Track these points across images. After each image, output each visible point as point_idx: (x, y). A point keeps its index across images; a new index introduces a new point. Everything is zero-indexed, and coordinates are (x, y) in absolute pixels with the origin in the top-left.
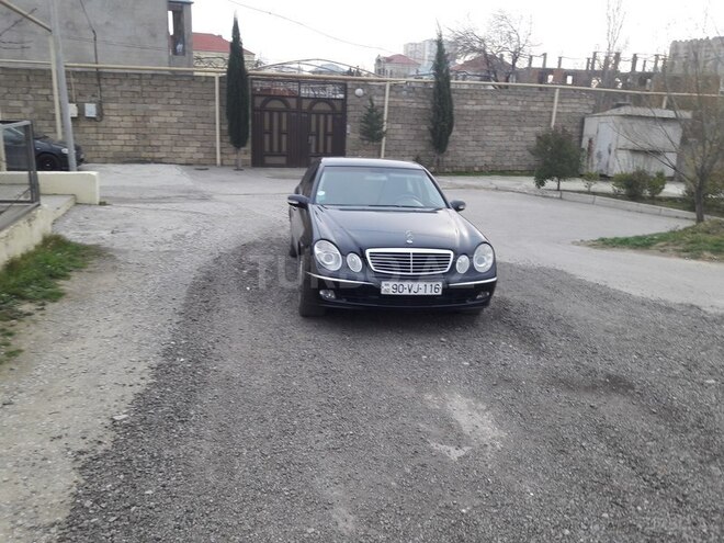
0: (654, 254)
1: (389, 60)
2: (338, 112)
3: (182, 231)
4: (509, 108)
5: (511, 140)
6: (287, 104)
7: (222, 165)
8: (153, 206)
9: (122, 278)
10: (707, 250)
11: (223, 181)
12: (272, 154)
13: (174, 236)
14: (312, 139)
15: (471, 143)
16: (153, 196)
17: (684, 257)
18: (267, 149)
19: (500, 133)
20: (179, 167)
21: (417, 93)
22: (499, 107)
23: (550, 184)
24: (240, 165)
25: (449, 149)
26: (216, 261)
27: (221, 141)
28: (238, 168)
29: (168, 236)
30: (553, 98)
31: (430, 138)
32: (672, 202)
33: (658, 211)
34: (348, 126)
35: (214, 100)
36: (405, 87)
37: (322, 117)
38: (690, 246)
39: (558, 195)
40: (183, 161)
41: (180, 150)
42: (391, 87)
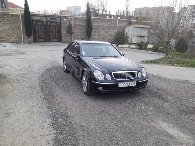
0: (161, 65)
1: (63, 11)
2: (59, 26)
3: (24, 65)
4: (106, 25)
5: (107, 34)
6: (43, 23)
7: (24, 42)
8: (9, 57)
9: (13, 85)
10: (175, 63)
11: (26, 47)
12: (39, 38)
13: (23, 68)
14: (51, 34)
15: (96, 35)
16: (5, 53)
17: (170, 66)
18: (38, 37)
19: (104, 32)
20: (10, 43)
21: (81, 20)
22: (103, 25)
23: (120, 46)
24: (30, 42)
25: (91, 36)
26: (42, 76)
27: (23, 35)
28: (29, 43)
29: (20, 68)
30: (117, 22)
31: (86, 33)
32: (150, 49)
33: (147, 52)
34: (62, 30)
35: (20, 22)
36: (78, 19)
37: (54, 27)
38: (170, 62)
39: (122, 49)
40: (11, 41)
41: (10, 38)
42: (74, 18)
